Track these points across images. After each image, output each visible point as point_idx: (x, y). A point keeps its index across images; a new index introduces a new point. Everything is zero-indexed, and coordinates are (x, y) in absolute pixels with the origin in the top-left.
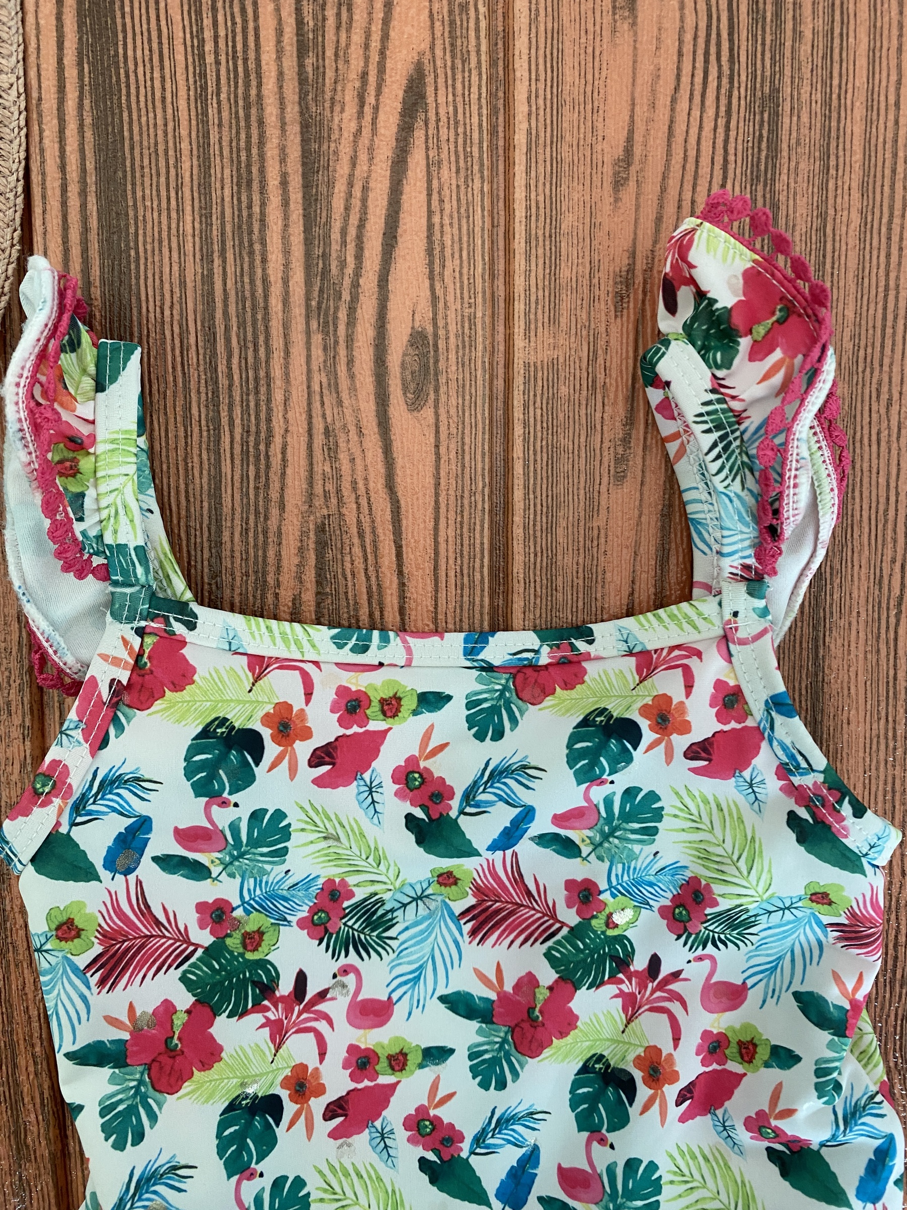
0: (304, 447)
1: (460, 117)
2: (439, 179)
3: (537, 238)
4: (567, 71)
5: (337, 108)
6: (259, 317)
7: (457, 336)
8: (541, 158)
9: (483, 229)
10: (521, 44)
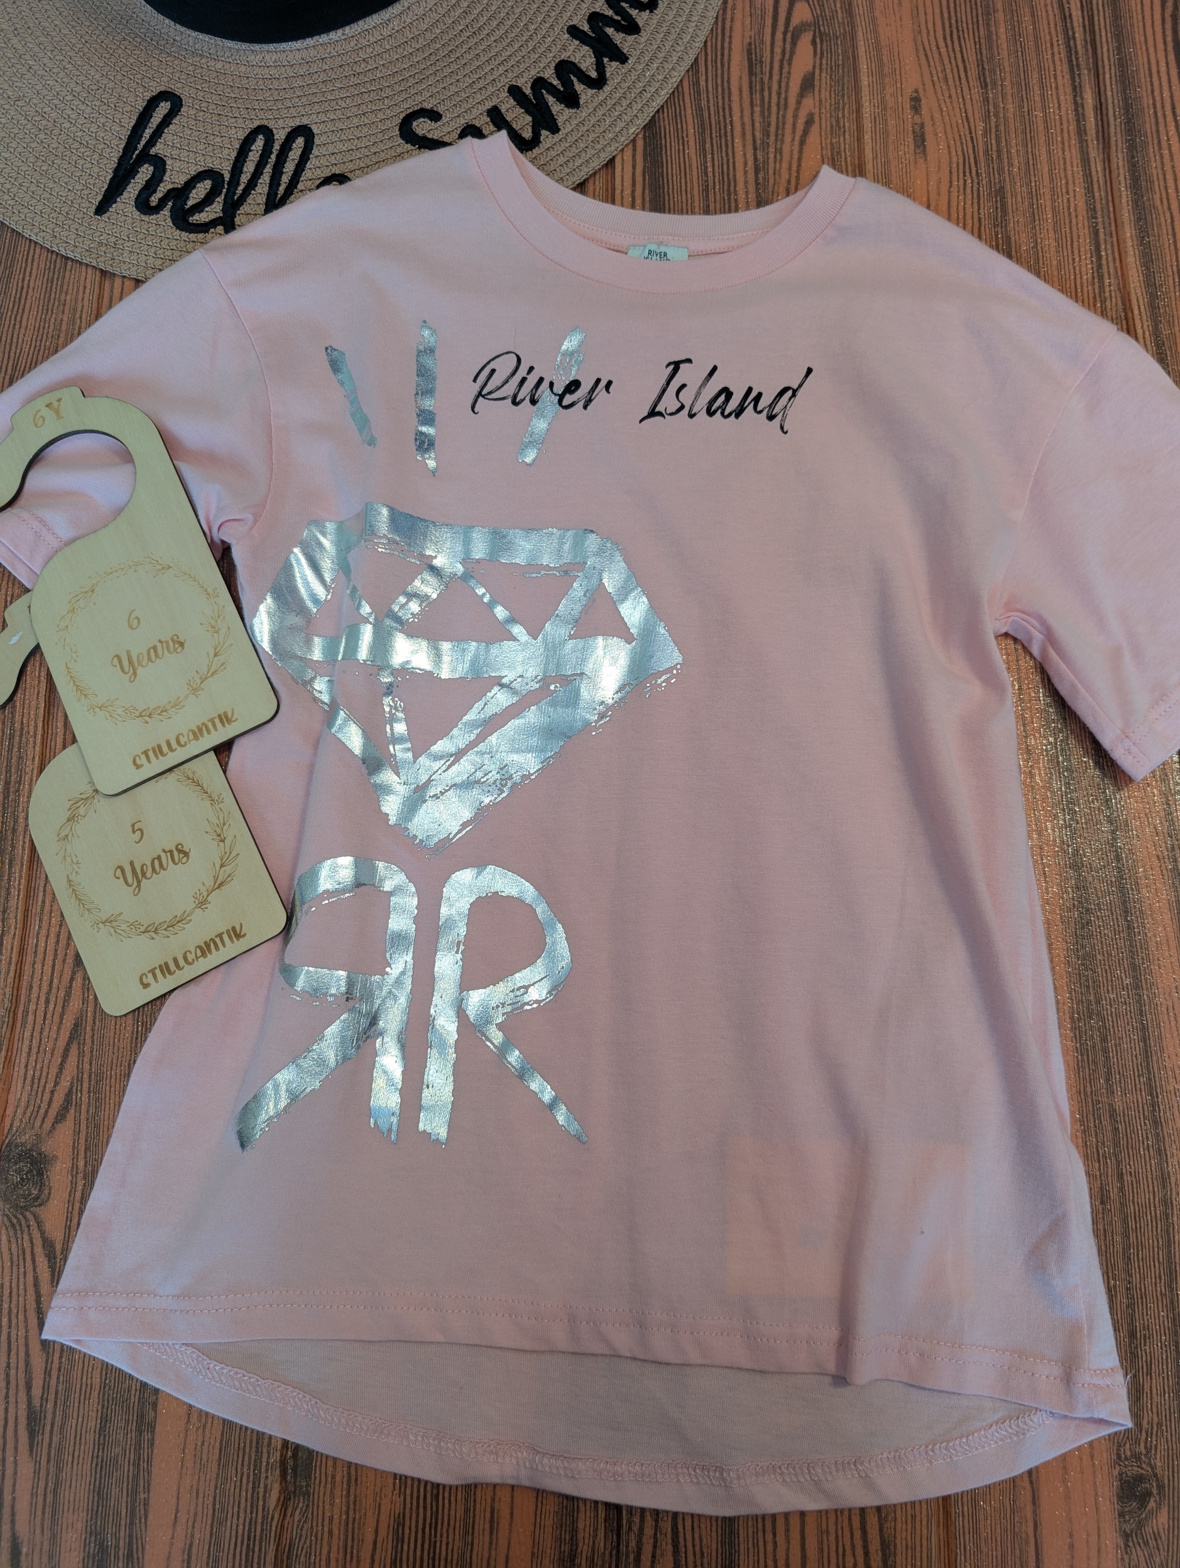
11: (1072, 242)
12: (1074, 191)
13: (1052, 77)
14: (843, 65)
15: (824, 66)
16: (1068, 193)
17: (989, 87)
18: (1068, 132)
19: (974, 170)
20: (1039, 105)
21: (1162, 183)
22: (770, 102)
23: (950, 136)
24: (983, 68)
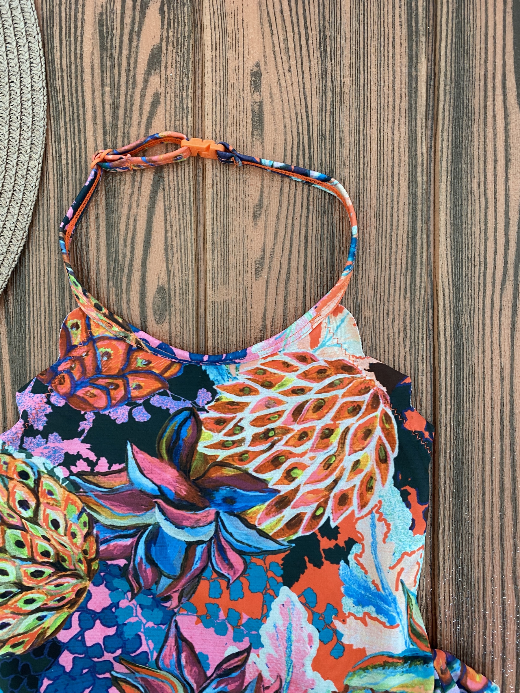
1: (180, 186)
2: (170, 215)
3: (217, 243)
5: (122, 184)
7: (180, 289)
8: (219, 205)
9: (191, 239)
11: (391, 229)
12: (399, 174)
13: (391, 45)
14: (189, 36)
15: (171, 39)
16: (393, 177)
17: (329, 58)
19: (307, 151)
20: (375, 78)
21: (482, 166)
22: (119, 81)
23: (287, 115)
24: (325, 35)
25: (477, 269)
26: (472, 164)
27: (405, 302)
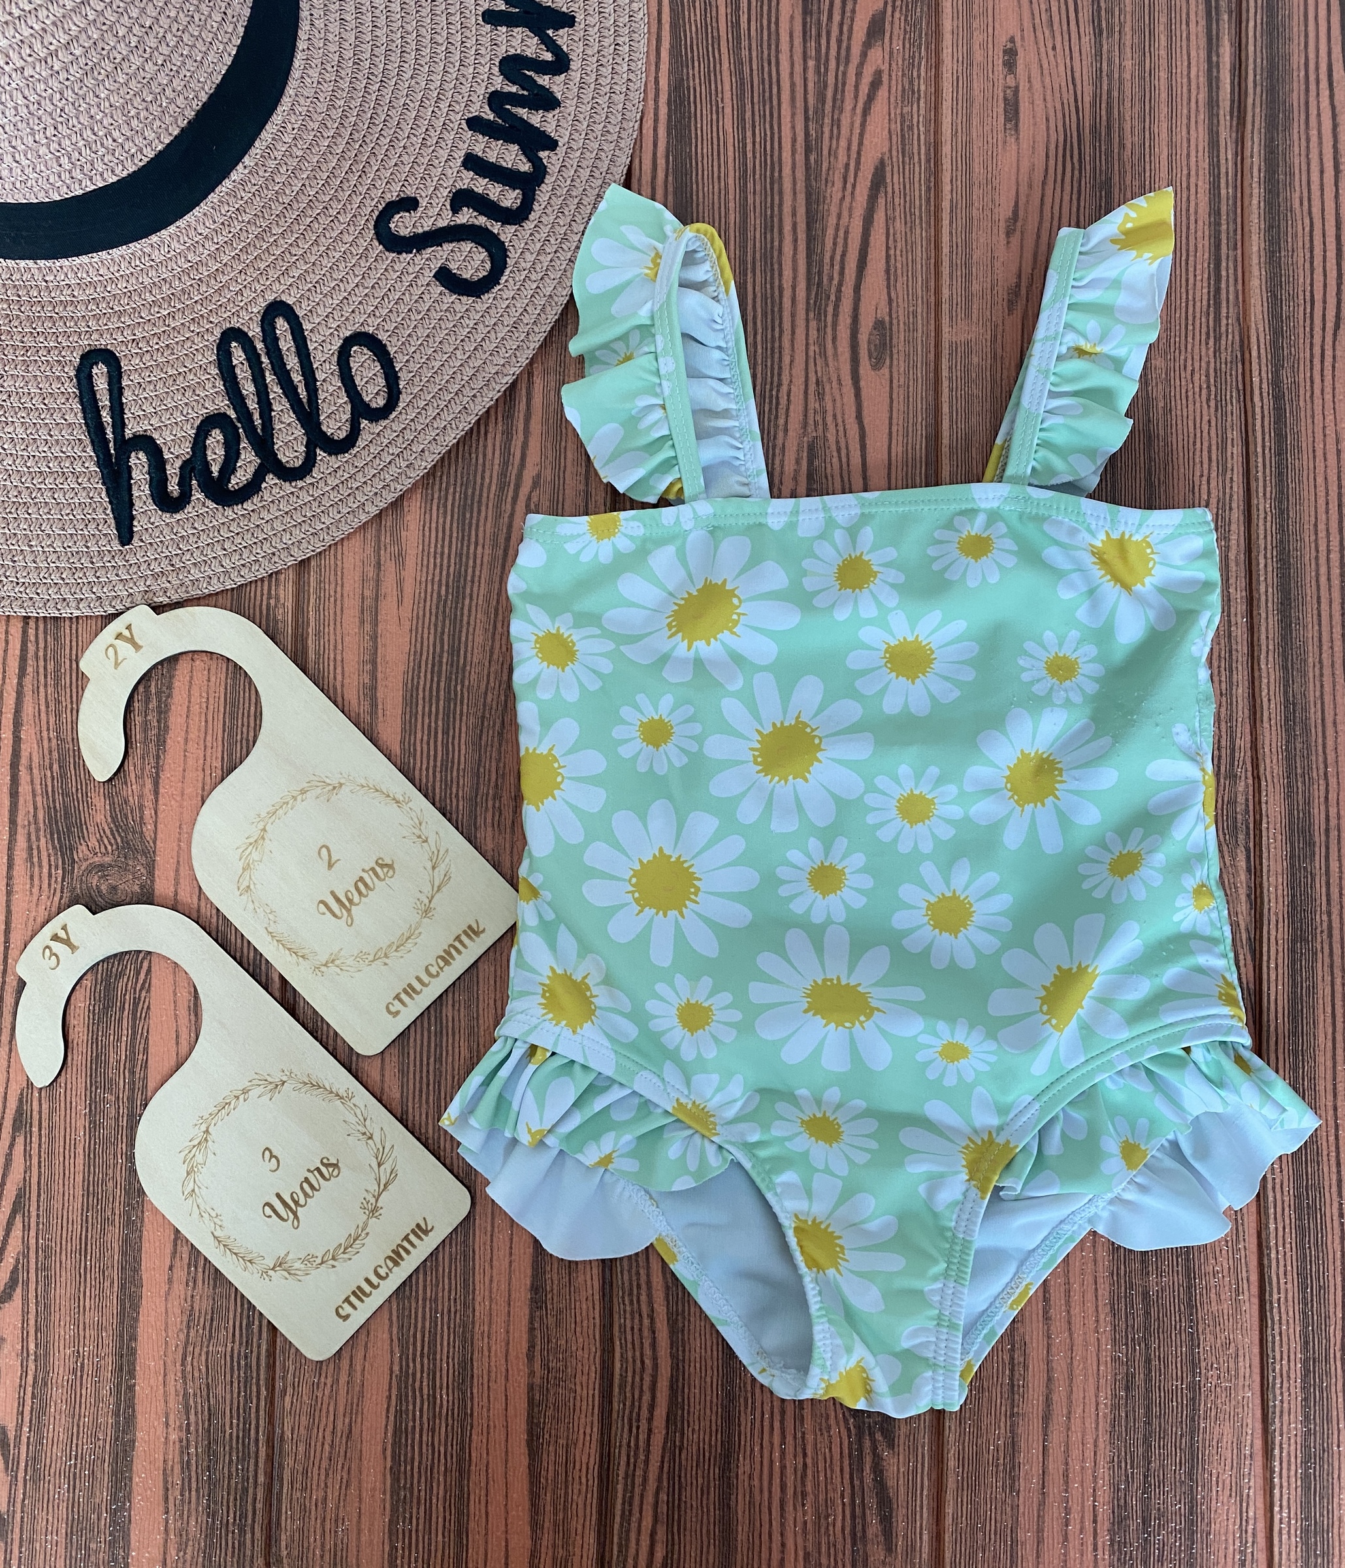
0: (802, 392)
1: (908, 190)
2: (894, 228)
3: (957, 265)
4: (976, 166)
5: (830, 184)
6: (776, 309)
7: (905, 324)
8: (959, 216)
9: (922, 259)
10: (946, 149)
11: (1188, 255)
12: (1196, 185)
17: (1105, 35)
18: (1197, 102)
19: (1076, 152)
20: (1165, 62)
21: (1304, 178)
22: (828, 54)
23: (1049, 105)
24: (1099, 6)
25: (1302, 309)
26: (1292, 175)
27: (1208, 349)
